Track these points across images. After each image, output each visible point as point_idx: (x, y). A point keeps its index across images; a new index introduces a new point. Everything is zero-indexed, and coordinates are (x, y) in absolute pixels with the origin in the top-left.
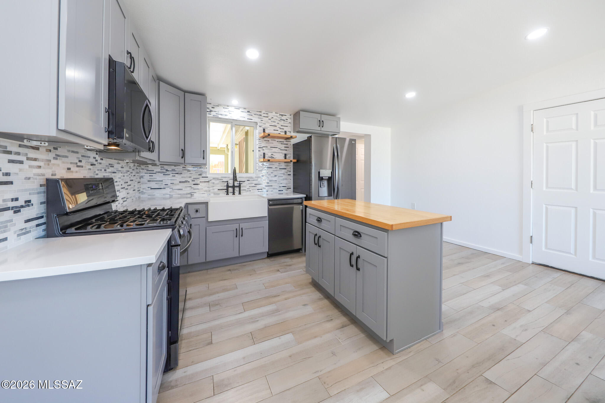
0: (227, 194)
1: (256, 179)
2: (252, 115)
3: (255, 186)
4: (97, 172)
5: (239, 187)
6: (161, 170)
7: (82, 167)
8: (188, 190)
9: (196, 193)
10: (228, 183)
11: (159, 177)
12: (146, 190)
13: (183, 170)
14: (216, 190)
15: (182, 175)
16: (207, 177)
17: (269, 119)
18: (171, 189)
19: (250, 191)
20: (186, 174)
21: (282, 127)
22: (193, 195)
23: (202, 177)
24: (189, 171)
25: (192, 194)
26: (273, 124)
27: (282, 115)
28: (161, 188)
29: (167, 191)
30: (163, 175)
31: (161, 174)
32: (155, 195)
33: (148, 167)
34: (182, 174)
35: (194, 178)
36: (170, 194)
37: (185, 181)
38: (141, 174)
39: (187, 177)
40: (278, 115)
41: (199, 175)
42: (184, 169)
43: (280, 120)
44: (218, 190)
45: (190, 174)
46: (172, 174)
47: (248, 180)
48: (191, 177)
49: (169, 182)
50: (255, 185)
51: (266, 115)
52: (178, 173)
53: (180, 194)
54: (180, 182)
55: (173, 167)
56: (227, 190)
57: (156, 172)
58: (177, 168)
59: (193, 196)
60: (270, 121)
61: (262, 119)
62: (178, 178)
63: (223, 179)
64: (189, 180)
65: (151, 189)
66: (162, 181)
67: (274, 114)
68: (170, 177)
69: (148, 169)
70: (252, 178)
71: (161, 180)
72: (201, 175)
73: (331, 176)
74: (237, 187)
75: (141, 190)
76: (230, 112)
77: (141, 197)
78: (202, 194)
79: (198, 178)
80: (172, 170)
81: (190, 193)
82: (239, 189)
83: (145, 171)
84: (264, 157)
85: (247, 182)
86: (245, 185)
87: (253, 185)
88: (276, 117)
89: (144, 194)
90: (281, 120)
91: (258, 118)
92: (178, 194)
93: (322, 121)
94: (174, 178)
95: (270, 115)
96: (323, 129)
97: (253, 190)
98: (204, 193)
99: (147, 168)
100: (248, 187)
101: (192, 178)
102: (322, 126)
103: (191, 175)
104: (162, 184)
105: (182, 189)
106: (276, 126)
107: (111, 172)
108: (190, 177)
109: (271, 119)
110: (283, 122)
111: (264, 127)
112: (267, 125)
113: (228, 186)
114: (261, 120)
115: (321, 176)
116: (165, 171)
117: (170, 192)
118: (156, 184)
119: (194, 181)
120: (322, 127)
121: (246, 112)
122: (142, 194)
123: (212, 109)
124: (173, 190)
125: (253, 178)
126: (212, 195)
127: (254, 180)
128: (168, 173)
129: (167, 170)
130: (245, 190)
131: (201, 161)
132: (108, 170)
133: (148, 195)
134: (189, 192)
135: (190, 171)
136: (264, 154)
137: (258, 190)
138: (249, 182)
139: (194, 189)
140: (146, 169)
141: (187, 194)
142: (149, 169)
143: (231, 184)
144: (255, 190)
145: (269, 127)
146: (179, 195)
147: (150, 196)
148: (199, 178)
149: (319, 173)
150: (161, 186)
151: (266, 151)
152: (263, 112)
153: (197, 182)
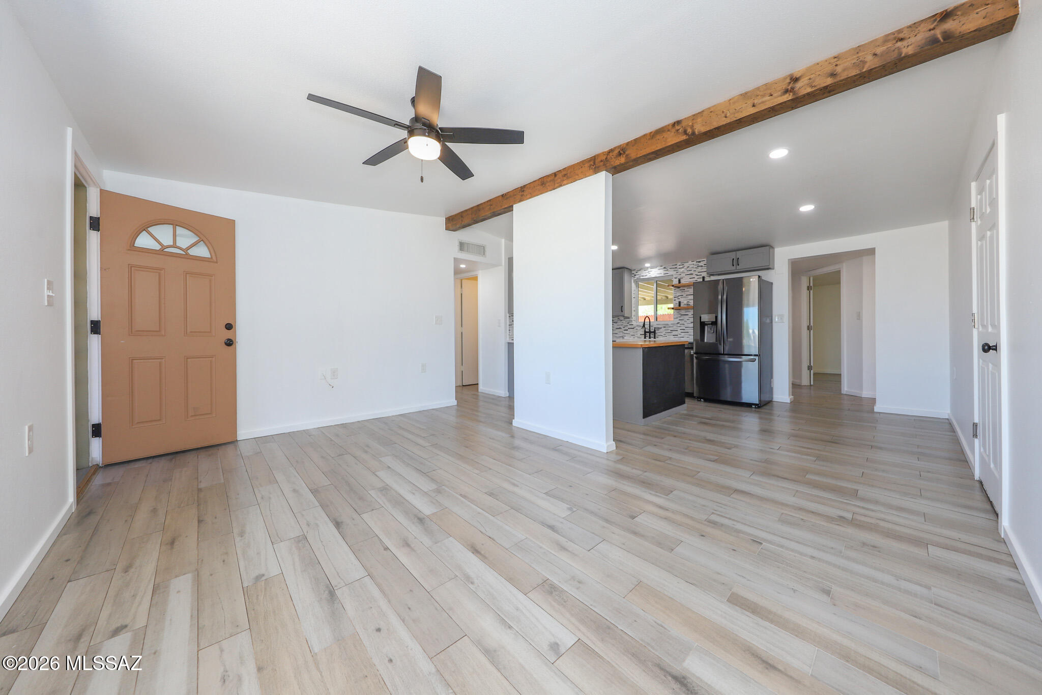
0: (646, 338)
1: (672, 326)
2: (667, 270)
5: (654, 332)
8: (621, 334)
9: (625, 336)
10: (645, 330)
14: (639, 335)
16: (632, 325)
17: (685, 269)
19: (666, 336)
21: (699, 274)
23: (629, 325)
24: (621, 320)
25: (623, 337)
26: (690, 272)
27: (700, 262)
34: (617, 323)
35: (624, 326)
40: (695, 263)
41: (627, 323)
42: (618, 319)
43: (696, 267)
44: (641, 334)
51: (681, 267)
53: (617, 337)
54: (616, 329)
56: (645, 334)
60: (686, 271)
61: (678, 271)
62: (616, 326)
67: (690, 262)
70: (668, 325)
73: (714, 320)
74: (652, 332)
76: (650, 272)
78: (629, 337)
82: (653, 334)
84: (680, 305)
86: (662, 331)
87: (669, 331)
88: (693, 266)
90: (698, 266)
91: (674, 271)
93: (737, 259)
95: (686, 265)
96: (738, 267)
98: (631, 337)
103: (622, 323)
106: (693, 274)
109: (687, 269)
110: (700, 268)
111: (679, 278)
112: (683, 275)
113: (645, 332)
115: (702, 321)
120: (737, 265)
121: (661, 269)
123: (637, 274)
126: (636, 339)
127: (670, 327)
131: (620, 313)
134: (621, 336)
136: (680, 302)
137: (673, 335)
138: (665, 328)
139: (624, 334)
143: (647, 330)
145: (684, 277)
149: (700, 317)
151: (682, 300)
152: (678, 265)
153: (626, 328)
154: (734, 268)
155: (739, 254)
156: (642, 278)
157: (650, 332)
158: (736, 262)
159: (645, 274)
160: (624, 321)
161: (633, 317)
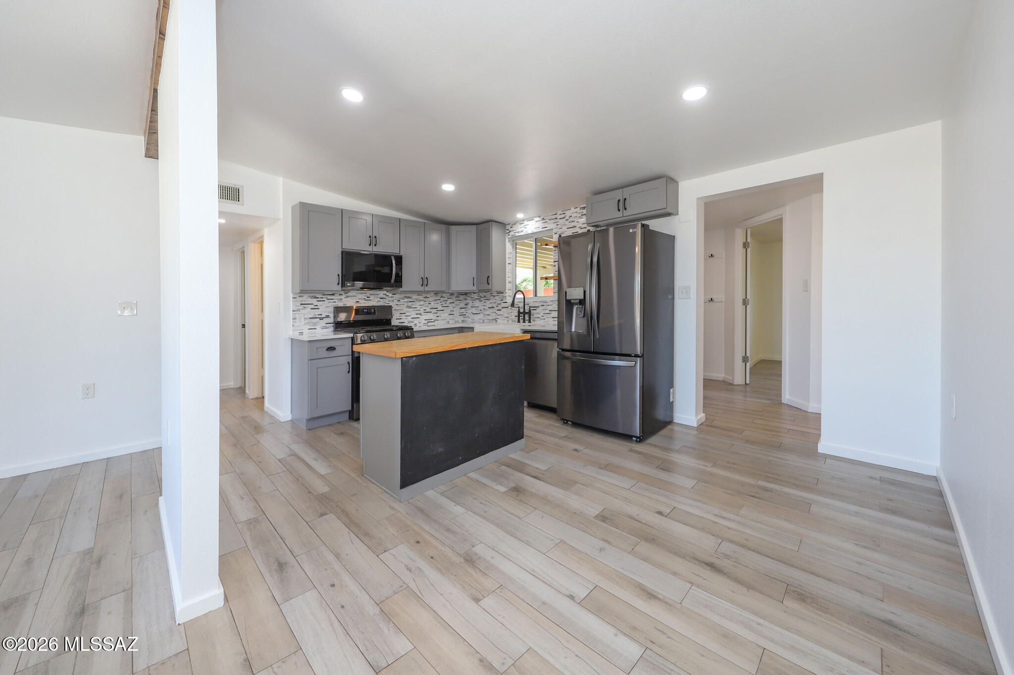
0: (519, 321)
1: (551, 304)
2: (546, 222)
5: (529, 313)
6: (478, 297)
7: (371, 300)
8: (493, 316)
9: (500, 319)
11: (477, 303)
13: (490, 296)
15: (491, 301)
17: (566, 220)
23: (503, 302)
24: (494, 297)
25: (497, 320)
26: (572, 224)
28: (478, 313)
29: (481, 316)
30: (479, 301)
32: (474, 318)
34: (490, 299)
35: (498, 304)
37: (492, 306)
38: (468, 301)
39: (493, 303)
41: (501, 300)
43: (580, 216)
44: (516, 316)
46: (484, 300)
47: (542, 305)
49: (482, 308)
51: (562, 216)
52: (487, 299)
54: (489, 308)
55: (485, 294)
57: (475, 299)
59: (499, 322)
60: (567, 222)
61: (558, 223)
62: (488, 304)
64: (494, 305)
65: (473, 314)
67: (573, 210)
68: (483, 303)
70: (546, 302)
71: (478, 306)
73: (583, 298)
75: (467, 315)
76: (526, 226)
77: (468, 320)
78: (503, 320)
88: (575, 214)
90: (582, 215)
91: (554, 223)
93: (624, 200)
94: (485, 304)
95: (568, 213)
96: (626, 213)
98: (505, 320)
101: (496, 304)
102: (624, 207)
103: (495, 300)
106: (575, 227)
109: (569, 219)
111: (560, 233)
113: (519, 313)
114: (557, 225)
115: (567, 298)
120: (624, 210)
121: (540, 221)
123: (511, 229)
127: (548, 305)
128: (482, 299)
129: (481, 297)
131: (487, 287)
134: (494, 318)
137: (553, 318)
138: (543, 307)
139: (499, 315)
141: (493, 320)
142: (471, 297)
144: (550, 318)
145: (566, 232)
148: (500, 304)
149: (566, 293)
150: (478, 311)
152: (558, 214)
153: (500, 307)
154: (620, 214)
155: (627, 192)
156: (517, 234)
157: (524, 313)
158: (622, 204)
159: (521, 229)
160: (497, 298)
161: (507, 291)
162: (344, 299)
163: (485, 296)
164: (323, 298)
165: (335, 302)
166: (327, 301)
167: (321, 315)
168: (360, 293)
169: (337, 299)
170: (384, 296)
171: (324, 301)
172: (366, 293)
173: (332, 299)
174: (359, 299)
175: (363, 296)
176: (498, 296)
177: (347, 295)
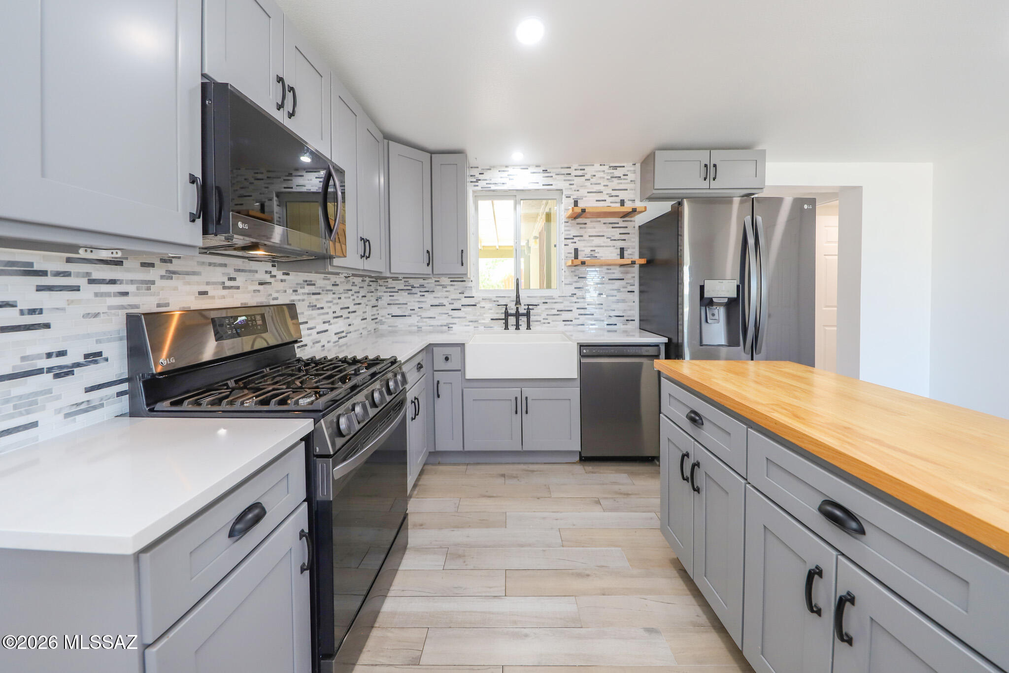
0: (506, 328)
1: (561, 301)
2: (552, 177)
3: (558, 315)
4: (275, 295)
5: (528, 315)
6: (405, 286)
7: (238, 288)
8: (444, 320)
9: (455, 324)
10: (506, 309)
11: (403, 297)
12: (386, 318)
13: (436, 285)
14: (488, 321)
15: (434, 295)
16: (473, 297)
17: (586, 180)
18: (419, 318)
19: (549, 323)
20: (440, 293)
21: (614, 193)
22: (452, 327)
23: (465, 297)
24: (444, 286)
25: (450, 326)
26: (596, 188)
27: (615, 168)
28: (405, 316)
29: (414, 320)
30: (408, 294)
31: (405, 292)
32: (397, 326)
33: (387, 282)
34: (434, 291)
35: (452, 299)
36: (417, 326)
37: (440, 303)
38: (379, 294)
39: (442, 297)
40: (606, 168)
41: (460, 293)
42: (438, 283)
43: (609, 178)
44: (492, 319)
45: (447, 291)
46: (420, 292)
47: (544, 303)
48: (448, 297)
49: (416, 306)
50: (558, 313)
51: (580, 173)
52: (428, 291)
53: (433, 326)
54: (431, 306)
55: (421, 281)
56: (506, 320)
57: (398, 290)
58: (428, 283)
59: (452, 330)
60: (588, 184)
61: (572, 182)
62: (430, 299)
63: (500, 301)
64: (445, 302)
65: (392, 316)
66: (406, 304)
67: (597, 167)
68: (417, 297)
69: (387, 286)
70: (551, 298)
71: (405, 302)
72: (463, 293)
73: (735, 296)
74: (523, 315)
75: (380, 318)
76: (511, 177)
77: (380, 328)
78: (466, 326)
79: (458, 299)
80: (420, 285)
81: (447, 323)
82: (526, 319)
83: (384, 289)
84: (576, 257)
85: (542, 307)
86: (540, 311)
87: (555, 312)
88: (602, 175)
89: (383, 324)
90: (612, 177)
91: (565, 180)
92: (430, 326)
93: (712, 165)
94: (422, 299)
95: (589, 171)
96: (714, 184)
97: (553, 321)
98: (469, 326)
99: (386, 284)
100: (544, 315)
101: (449, 299)
102: (712, 176)
103: (447, 293)
104: (407, 308)
105: (435, 318)
106: (602, 192)
107: (308, 294)
108: (446, 297)
109: (591, 180)
110: (616, 181)
111: (575, 197)
112: (583, 192)
113: (507, 315)
114: (571, 184)
115: (706, 295)
116: (410, 288)
117: (418, 322)
118: (399, 309)
119: (453, 304)
120: (712, 179)
121: (540, 173)
122: (380, 324)
123: (480, 177)
124: (421, 318)
125: (554, 299)
126: (482, 328)
127: (555, 303)
128: (414, 290)
129: (413, 287)
130: (540, 321)
131: (459, 270)
132: (300, 291)
133: (389, 326)
134: (445, 322)
135: (446, 287)
136: (576, 250)
137: (563, 321)
138: (546, 306)
139: (453, 318)
140: (385, 286)
141: (441, 326)
142: (389, 286)
143: (512, 311)
144: (559, 321)
145: (586, 197)
146: (431, 328)
147: (390, 328)
148: (460, 299)
149: (702, 288)
150: (404, 312)
151: (580, 245)
152: (573, 168)
153: (457, 305)
154: (705, 184)
155: (717, 157)
156: (493, 187)
157: (517, 315)
158: (710, 171)
159: (503, 181)
160: (450, 289)
161: (472, 278)
162: (160, 283)
163: (422, 286)
164: (67, 274)
165: (126, 294)
166: (88, 291)
167: (62, 354)
168: (210, 264)
169: (132, 282)
170: (267, 278)
171: (77, 289)
172: (225, 265)
173: (113, 282)
174: (208, 283)
175: (218, 275)
176: (452, 285)
177: (171, 267)
